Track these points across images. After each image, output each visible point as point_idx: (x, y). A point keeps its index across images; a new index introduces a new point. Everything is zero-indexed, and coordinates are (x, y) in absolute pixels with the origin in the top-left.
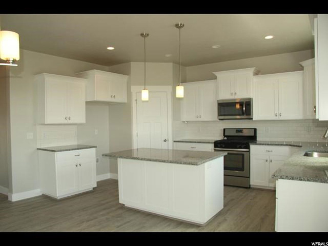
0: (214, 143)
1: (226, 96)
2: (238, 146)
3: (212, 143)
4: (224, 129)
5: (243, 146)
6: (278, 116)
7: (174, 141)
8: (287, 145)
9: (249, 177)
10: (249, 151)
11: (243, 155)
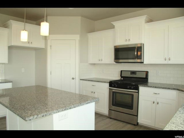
0: (109, 83)
1: (121, 42)
2: (128, 87)
3: (107, 83)
4: (121, 71)
5: (132, 87)
6: (167, 60)
7: (81, 80)
8: (174, 89)
9: (137, 116)
10: (138, 92)
11: (133, 95)
